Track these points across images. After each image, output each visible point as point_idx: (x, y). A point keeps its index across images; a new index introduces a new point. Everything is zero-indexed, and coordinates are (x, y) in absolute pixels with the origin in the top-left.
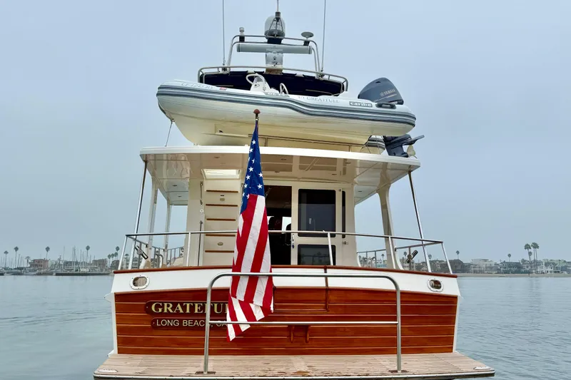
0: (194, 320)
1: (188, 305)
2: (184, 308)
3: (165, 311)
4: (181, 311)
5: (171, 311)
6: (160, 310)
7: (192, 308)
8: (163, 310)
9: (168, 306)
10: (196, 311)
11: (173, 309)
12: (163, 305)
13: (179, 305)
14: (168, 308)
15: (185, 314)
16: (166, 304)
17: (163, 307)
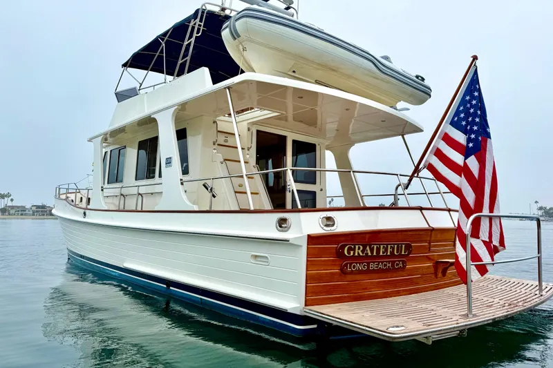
0: (379, 262)
1: (375, 246)
2: (372, 250)
3: (356, 254)
4: (370, 254)
5: (361, 254)
6: (352, 252)
7: (378, 250)
8: (354, 253)
9: (359, 248)
10: (381, 254)
11: (363, 252)
12: (355, 247)
13: (368, 248)
14: (358, 251)
15: (372, 257)
16: (357, 247)
17: (354, 250)
